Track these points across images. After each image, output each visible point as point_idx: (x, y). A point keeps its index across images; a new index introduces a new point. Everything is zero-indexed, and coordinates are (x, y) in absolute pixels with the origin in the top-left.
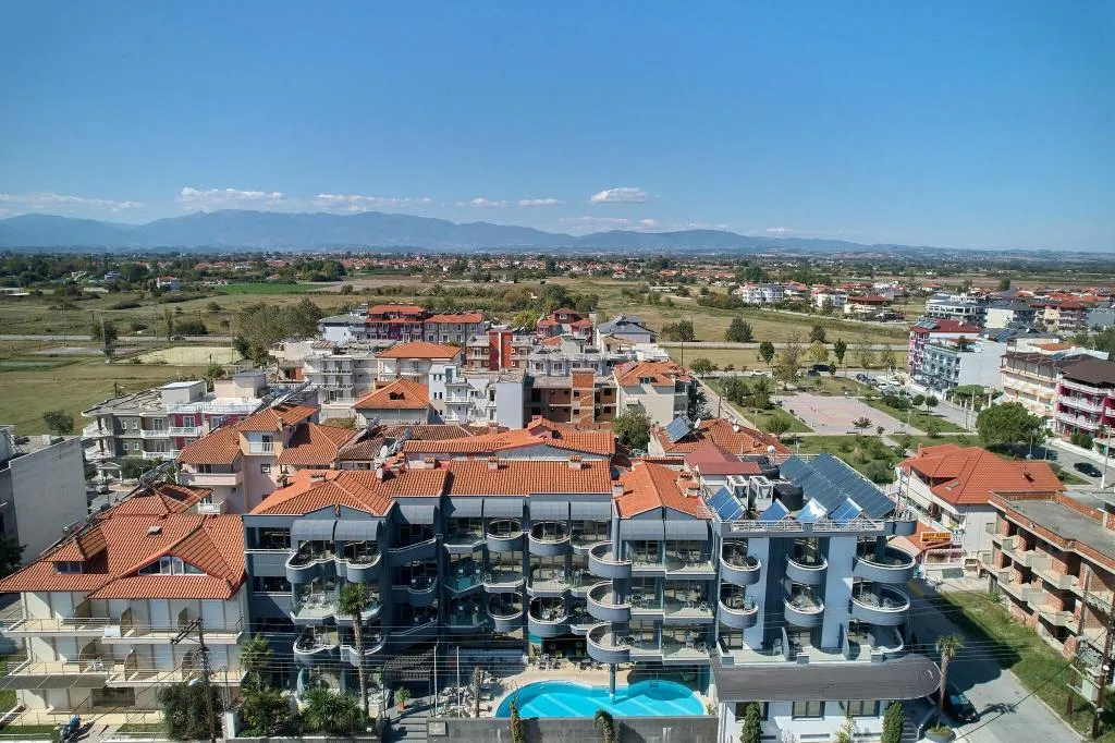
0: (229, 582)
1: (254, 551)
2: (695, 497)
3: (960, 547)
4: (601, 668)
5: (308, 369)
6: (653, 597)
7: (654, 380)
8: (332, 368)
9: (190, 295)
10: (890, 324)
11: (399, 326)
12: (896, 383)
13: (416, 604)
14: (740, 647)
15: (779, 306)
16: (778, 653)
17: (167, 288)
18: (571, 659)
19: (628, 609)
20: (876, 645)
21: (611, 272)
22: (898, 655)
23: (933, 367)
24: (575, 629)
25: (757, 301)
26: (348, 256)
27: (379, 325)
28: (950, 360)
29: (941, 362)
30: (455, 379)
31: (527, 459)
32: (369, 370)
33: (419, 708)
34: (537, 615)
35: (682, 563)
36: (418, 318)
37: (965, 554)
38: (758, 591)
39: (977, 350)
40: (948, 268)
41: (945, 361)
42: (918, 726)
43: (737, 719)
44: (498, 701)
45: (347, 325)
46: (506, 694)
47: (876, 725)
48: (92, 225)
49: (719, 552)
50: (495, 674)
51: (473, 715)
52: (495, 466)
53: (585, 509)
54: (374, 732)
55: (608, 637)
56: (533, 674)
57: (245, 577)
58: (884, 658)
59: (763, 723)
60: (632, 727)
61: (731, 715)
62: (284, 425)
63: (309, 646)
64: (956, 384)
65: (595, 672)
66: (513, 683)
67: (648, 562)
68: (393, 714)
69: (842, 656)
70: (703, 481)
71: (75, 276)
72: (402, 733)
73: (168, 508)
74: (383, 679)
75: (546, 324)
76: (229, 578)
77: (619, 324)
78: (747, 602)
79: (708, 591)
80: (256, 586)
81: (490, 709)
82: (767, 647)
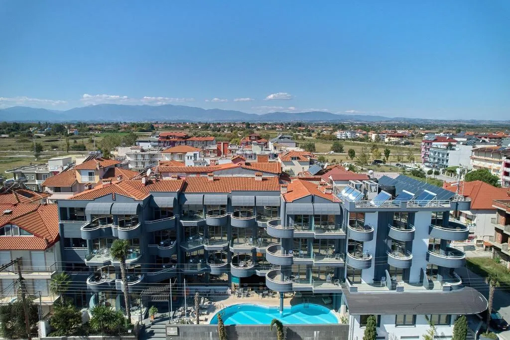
0: (47, 240)
1: (64, 222)
2: (331, 194)
3: (473, 233)
4: (274, 297)
5: (128, 158)
6: (306, 252)
7: (298, 158)
8: (140, 158)
9: (82, 137)
10: (407, 146)
11: (174, 142)
12: (416, 167)
13: (162, 256)
14: (360, 282)
15: (354, 140)
16: (383, 286)
17: (72, 134)
18: (256, 292)
19: (292, 258)
20: (443, 281)
21: (276, 128)
22: (459, 287)
23: (434, 158)
24: (259, 273)
25: (343, 138)
26: (157, 123)
27: (165, 142)
28: (443, 155)
29: (439, 156)
30: (198, 159)
31: (231, 176)
32: (158, 159)
33: (163, 319)
34: (236, 265)
35: (324, 230)
36: (183, 138)
37: (476, 237)
38: (370, 247)
39: (457, 149)
40: (430, 127)
41: (441, 155)
42: (475, 332)
43: (361, 326)
44: (212, 315)
45: (150, 142)
46: (217, 311)
47: (448, 330)
48: (43, 111)
49: (347, 223)
50: (211, 299)
51: (195, 323)
52: (212, 179)
53: (264, 200)
54: (133, 333)
55: (279, 277)
56: (233, 300)
57: (58, 238)
58: (451, 288)
59: (377, 329)
60: (294, 330)
61: (357, 324)
62: (100, 167)
63: (98, 280)
64: (447, 166)
65: (271, 298)
66: (221, 305)
67: (303, 229)
68: (147, 322)
69: (423, 287)
70: (334, 184)
71: (31, 130)
72: (152, 333)
73: (18, 200)
74: (143, 301)
75: (245, 142)
76: (48, 238)
77: (280, 138)
78: (365, 253)
79: (341, 247)
80: (66, 244)
81: (206, 320)
82: (377, 281)
